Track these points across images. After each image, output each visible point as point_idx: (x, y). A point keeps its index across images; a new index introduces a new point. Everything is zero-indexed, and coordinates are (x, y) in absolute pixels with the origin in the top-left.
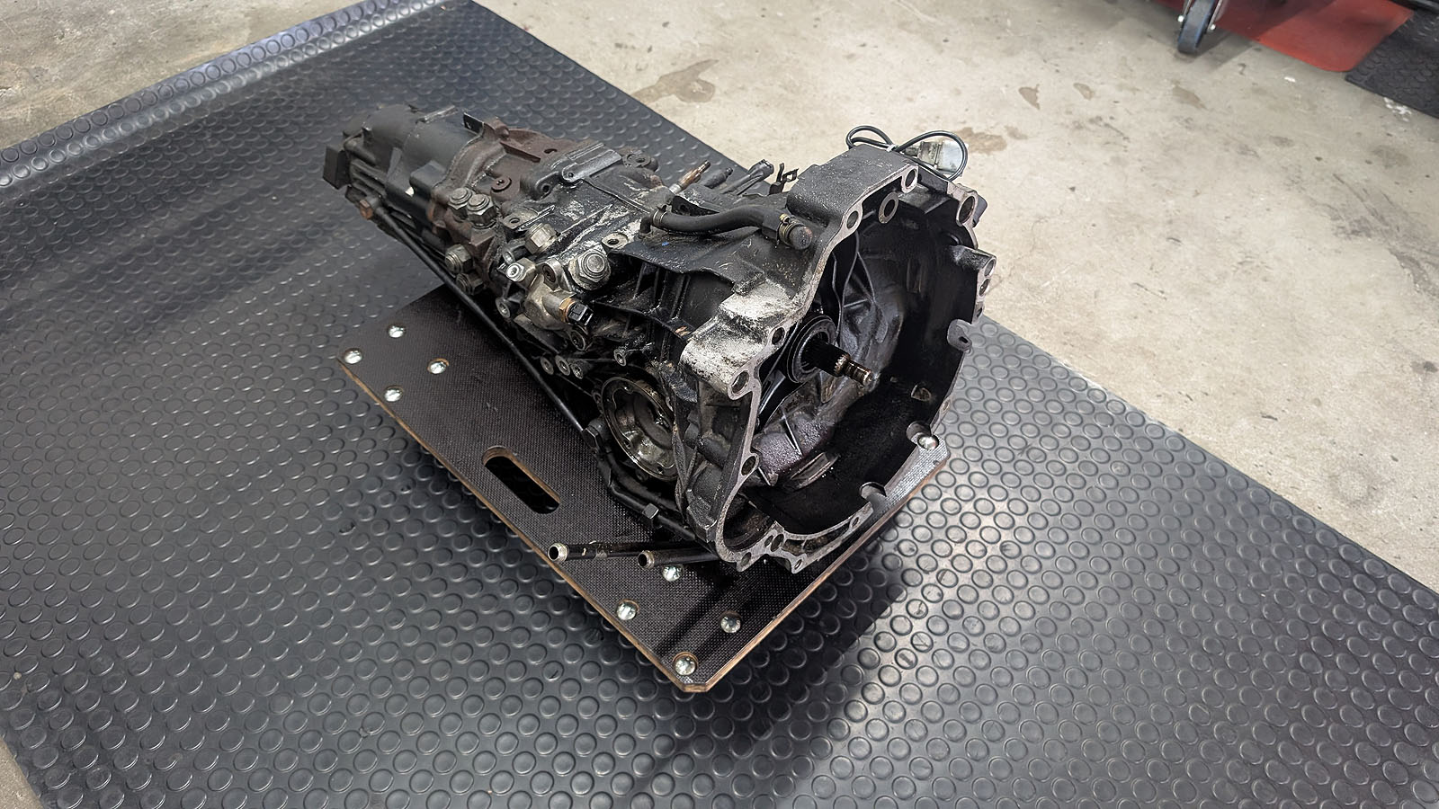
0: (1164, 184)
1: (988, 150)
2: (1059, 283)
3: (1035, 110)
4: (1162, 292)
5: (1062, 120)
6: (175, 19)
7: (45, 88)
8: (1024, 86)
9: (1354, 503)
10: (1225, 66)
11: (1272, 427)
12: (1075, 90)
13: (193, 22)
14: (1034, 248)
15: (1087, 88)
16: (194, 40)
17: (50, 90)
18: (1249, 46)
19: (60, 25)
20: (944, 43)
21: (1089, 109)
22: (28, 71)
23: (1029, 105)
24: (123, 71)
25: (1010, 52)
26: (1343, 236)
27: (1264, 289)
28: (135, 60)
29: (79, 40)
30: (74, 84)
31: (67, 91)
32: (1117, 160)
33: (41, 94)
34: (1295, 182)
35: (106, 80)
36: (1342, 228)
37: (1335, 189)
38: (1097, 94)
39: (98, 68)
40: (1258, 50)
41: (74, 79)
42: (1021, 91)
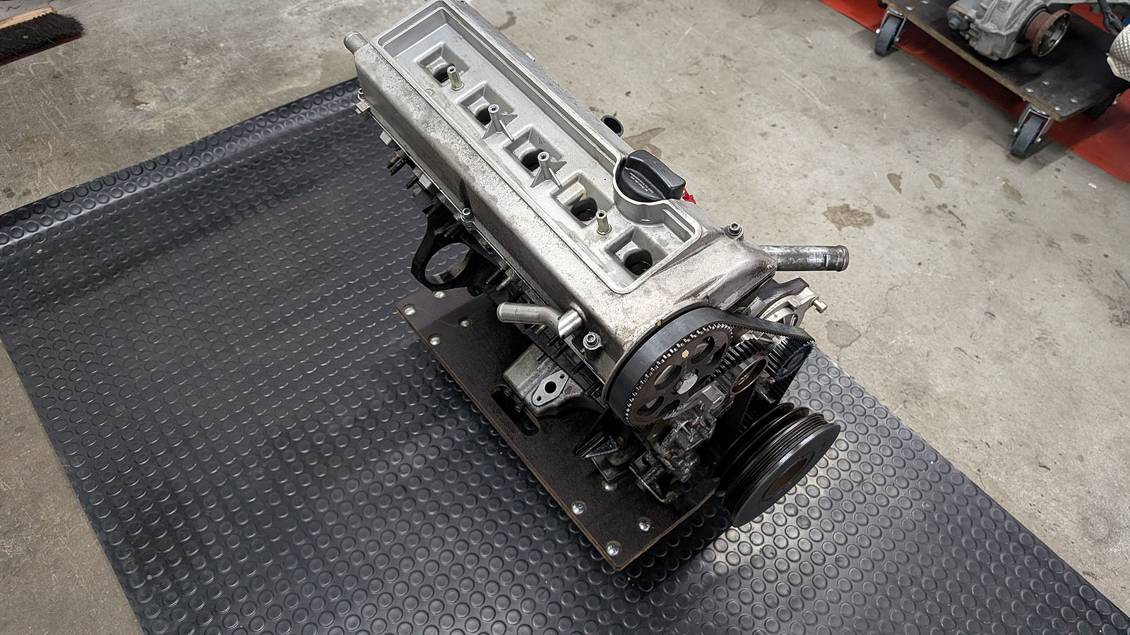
0: (988, 266)
1: (859, 225)
2: (901, 342)
3: (898, 193)
4: (977, 357)
5: (917, 204)
6: (268, 55)
7: (174, 106)
8: (891, 172)
9: (1098, 542)
10: (1044, 170)
11: (1045, 475)
12: (931, 181)
13: (280, 59)
14: (886, 311)
15: (938, 178)
16: (282, 75)
17: (179, 108)
18: (1065, 154)
19: (185, 52)
20: (834, 129)
21: (937, 196)
22: (161, 89)
23: (894, 189)
24: (230, 97)
25: (883, 142)
26: (1116, 323)
27: (1052, 362)
28: (238, 88)
29: (198, 68)
30: (194, 105)
31: (190, 110)
32: (954, 243)
33: (171, 111)
34: (1085, 274)
35: (218, 103)
36: (1117, 316)
37: (1115, 282)
38: (946, 185)
39: (213, 92)
40: (1071, 158)
41: (194, 100)
42: (890, 176)
